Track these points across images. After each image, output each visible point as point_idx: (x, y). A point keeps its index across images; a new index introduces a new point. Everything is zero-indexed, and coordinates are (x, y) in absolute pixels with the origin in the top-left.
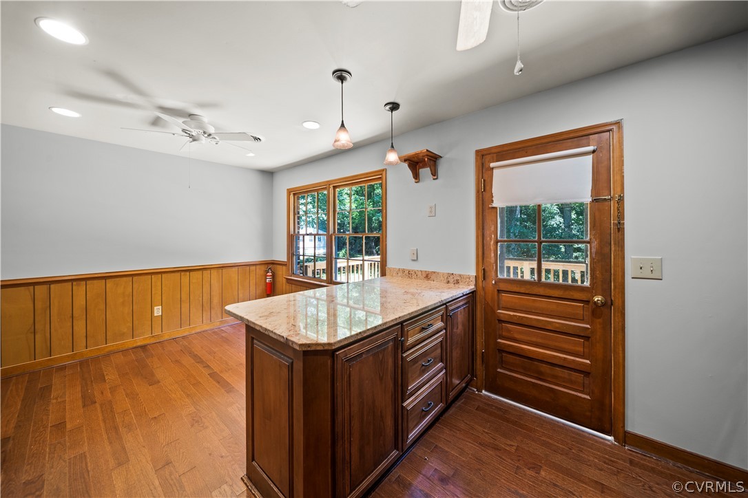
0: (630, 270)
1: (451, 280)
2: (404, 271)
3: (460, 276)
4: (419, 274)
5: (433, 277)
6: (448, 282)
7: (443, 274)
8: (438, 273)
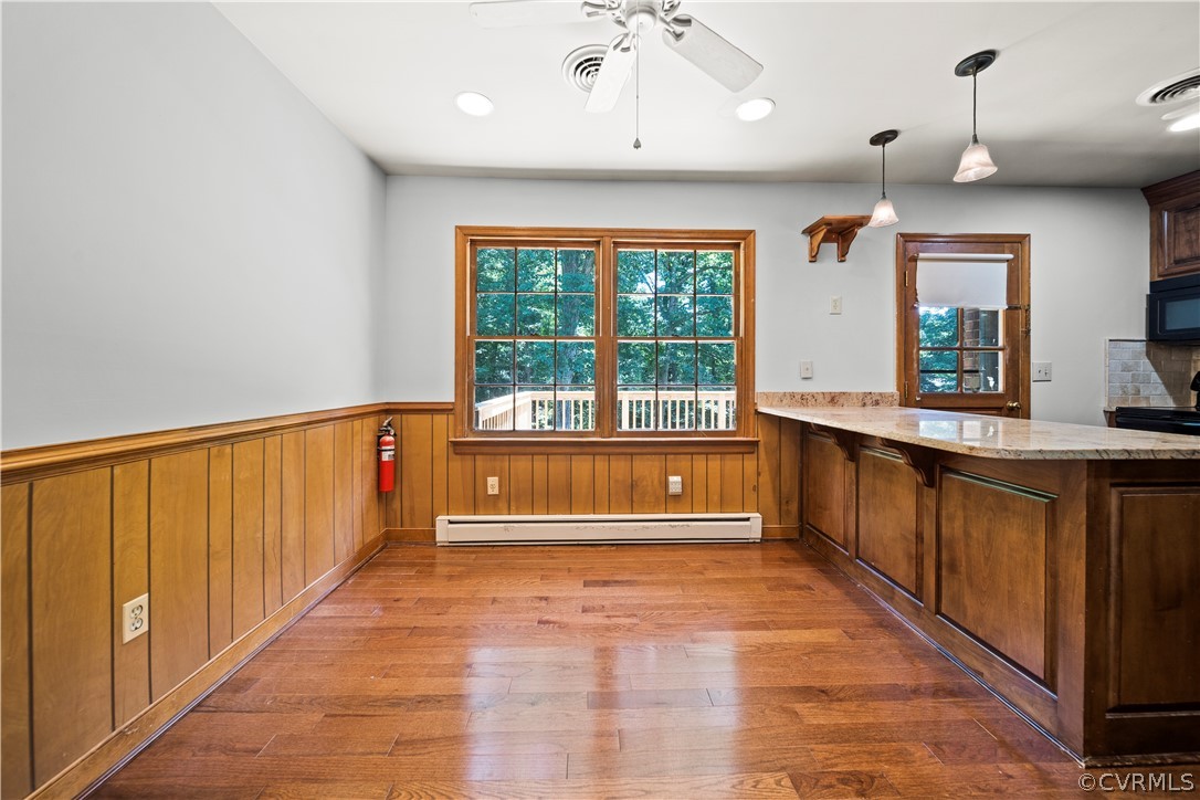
0: (1034, 375)
1: (868, 401)
2: (793, 395)
3: (881, 394)
4: (820, 398)
5: (841, 401)
6: (864, 405)
7: (857, 394)
8: (850, 394)
